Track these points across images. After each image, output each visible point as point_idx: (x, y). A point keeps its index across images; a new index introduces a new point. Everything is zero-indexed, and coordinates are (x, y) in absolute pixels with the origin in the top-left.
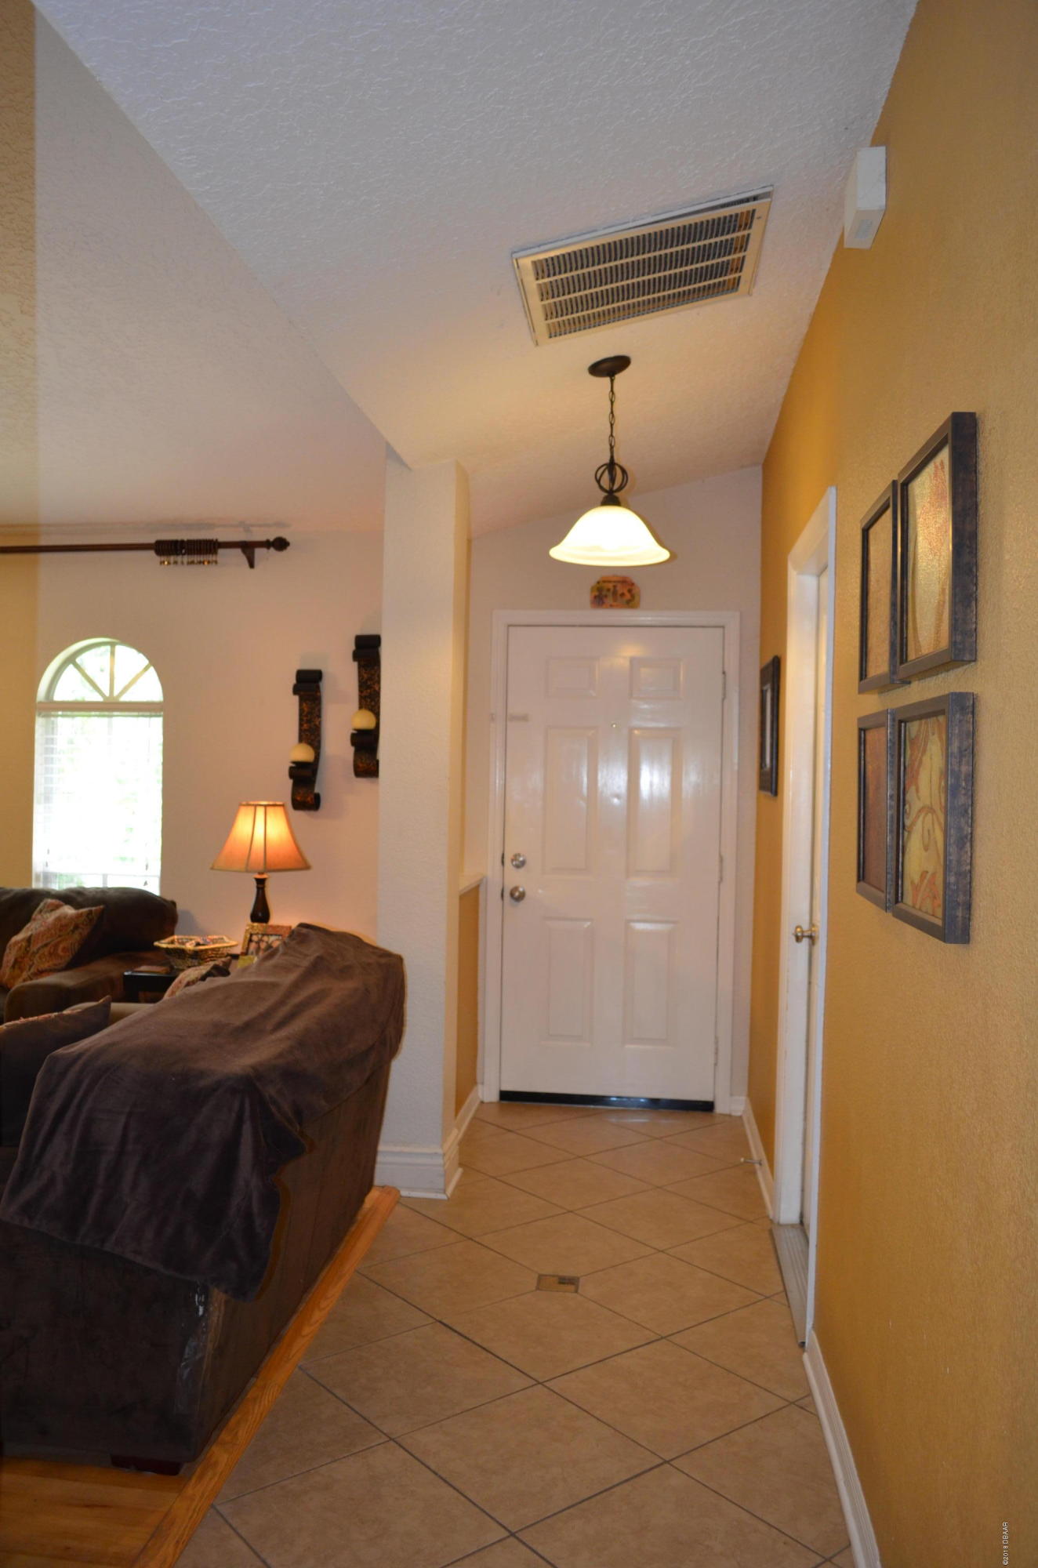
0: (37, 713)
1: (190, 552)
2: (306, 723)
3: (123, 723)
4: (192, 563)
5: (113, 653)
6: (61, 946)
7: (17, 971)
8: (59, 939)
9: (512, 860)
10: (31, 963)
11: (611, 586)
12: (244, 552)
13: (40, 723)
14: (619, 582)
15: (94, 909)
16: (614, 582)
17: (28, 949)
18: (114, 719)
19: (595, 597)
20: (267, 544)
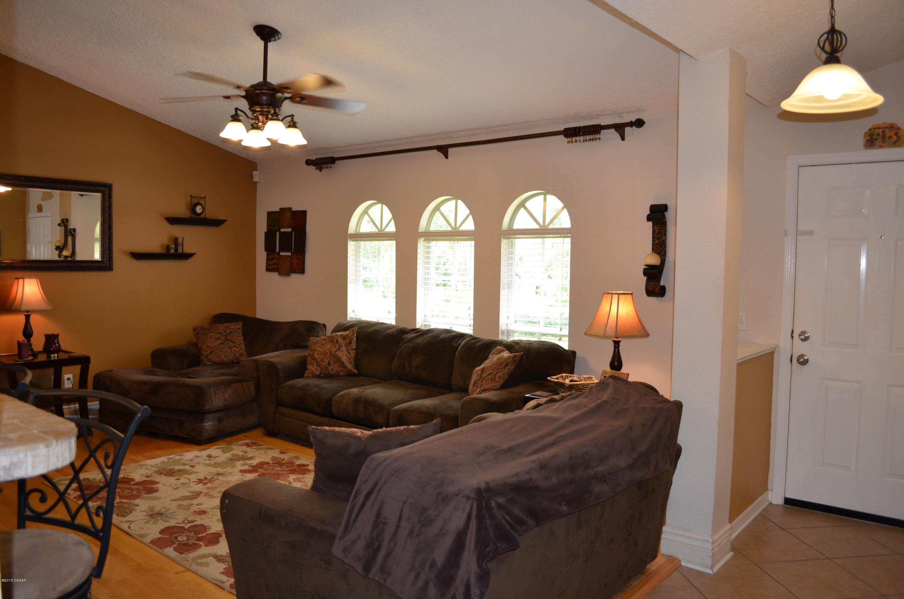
0: (502, 237)
1: (584, 134)
2: (657, 239)
3: (550, 241)
4: (586, 140)
5: (545, 200)
6: (498, 375)
7: (475, 388)
8: (497, 371)
9: (800, 335)
10: (481, 384)
11: (880, 131)
12: (616, 130)
13: (504, 243)
14: (886, 128)
15: (517, 354)
16: (883, 128)
17: (481, 376)
18: (546, 239)
19: (868, 141)
20: (631, 124)
